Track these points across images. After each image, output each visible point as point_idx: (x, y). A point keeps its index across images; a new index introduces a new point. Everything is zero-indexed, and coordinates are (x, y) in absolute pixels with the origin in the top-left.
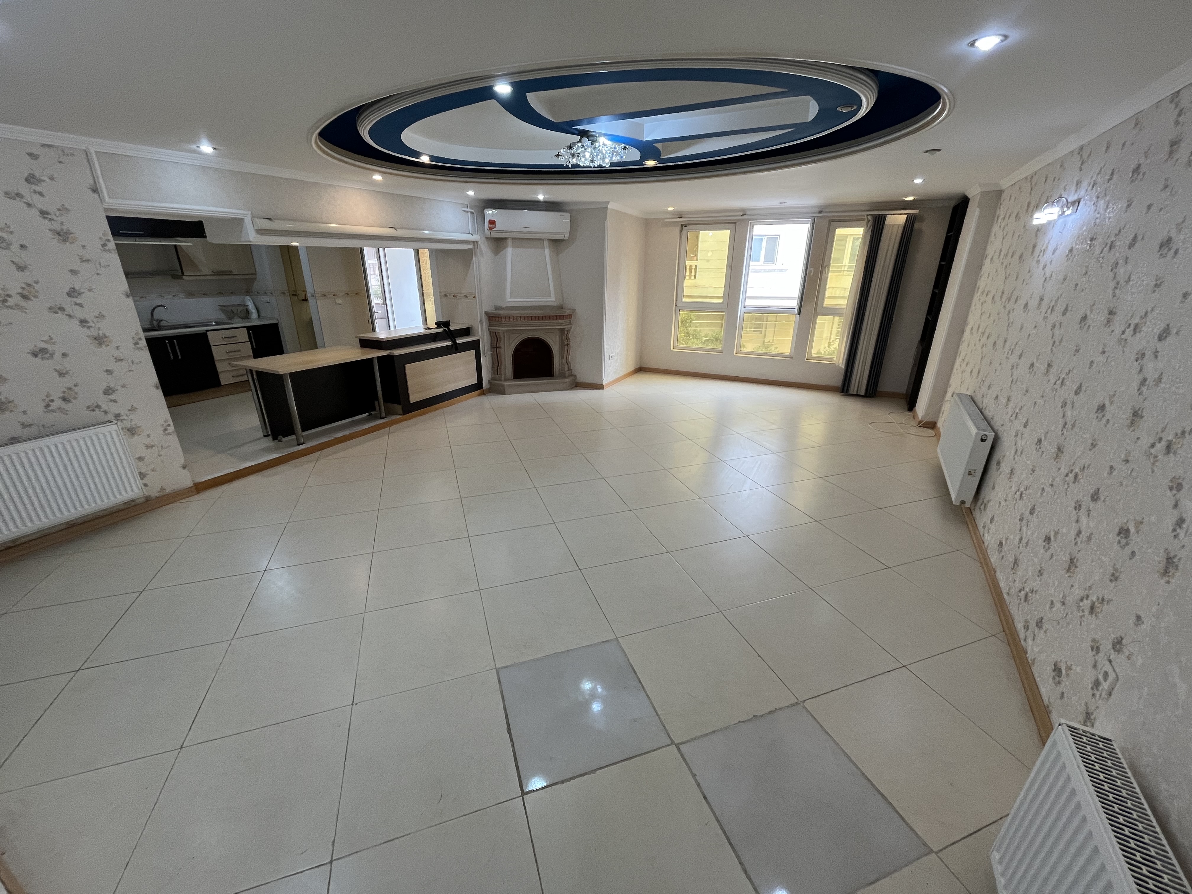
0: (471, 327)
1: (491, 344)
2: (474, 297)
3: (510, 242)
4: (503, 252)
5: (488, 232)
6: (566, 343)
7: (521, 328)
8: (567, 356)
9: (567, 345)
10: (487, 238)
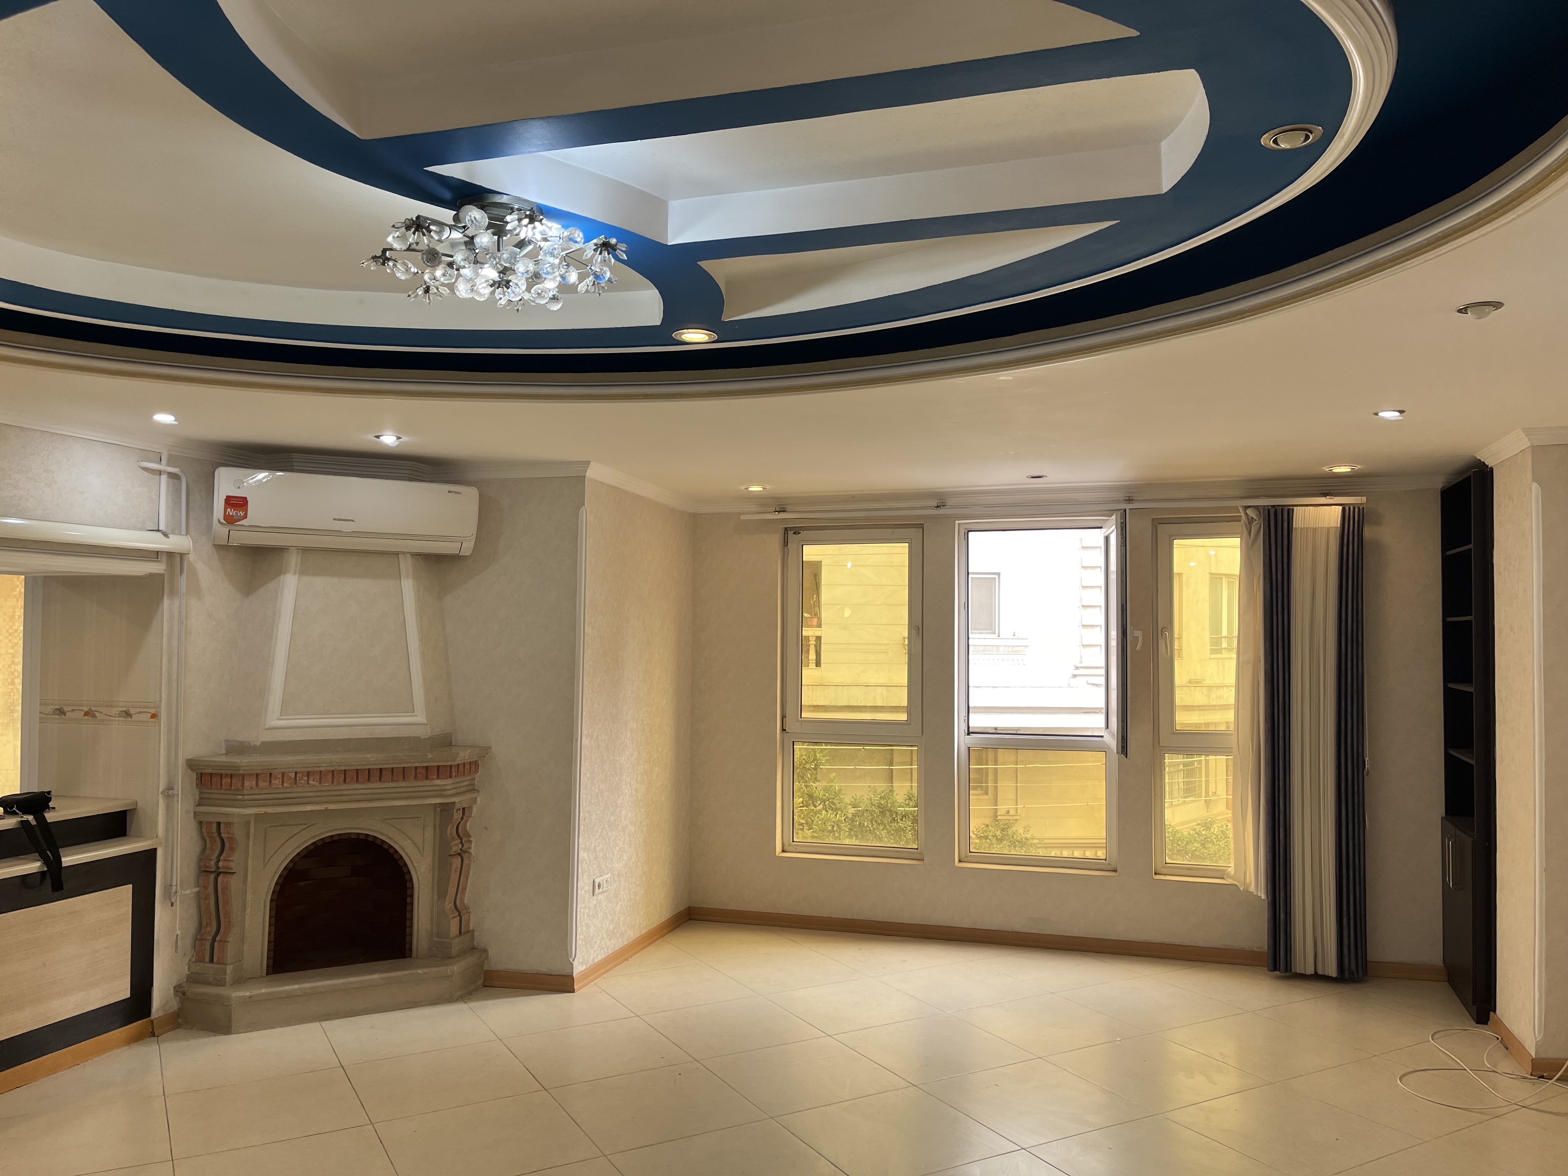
0: (134, 810)
1: (200, 859)
2: (154, 716)
3: (294, 560)
4: (271, 585)
5: (221, 531)
6: (456, 847)
7: (309, 808)
8: (460, 889)
9: (460, 854)
10: (218, 547)
